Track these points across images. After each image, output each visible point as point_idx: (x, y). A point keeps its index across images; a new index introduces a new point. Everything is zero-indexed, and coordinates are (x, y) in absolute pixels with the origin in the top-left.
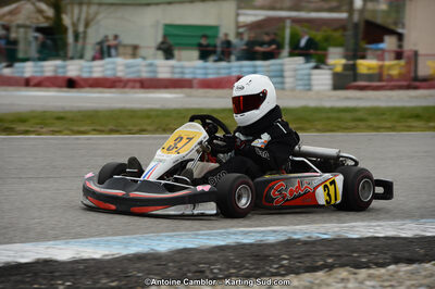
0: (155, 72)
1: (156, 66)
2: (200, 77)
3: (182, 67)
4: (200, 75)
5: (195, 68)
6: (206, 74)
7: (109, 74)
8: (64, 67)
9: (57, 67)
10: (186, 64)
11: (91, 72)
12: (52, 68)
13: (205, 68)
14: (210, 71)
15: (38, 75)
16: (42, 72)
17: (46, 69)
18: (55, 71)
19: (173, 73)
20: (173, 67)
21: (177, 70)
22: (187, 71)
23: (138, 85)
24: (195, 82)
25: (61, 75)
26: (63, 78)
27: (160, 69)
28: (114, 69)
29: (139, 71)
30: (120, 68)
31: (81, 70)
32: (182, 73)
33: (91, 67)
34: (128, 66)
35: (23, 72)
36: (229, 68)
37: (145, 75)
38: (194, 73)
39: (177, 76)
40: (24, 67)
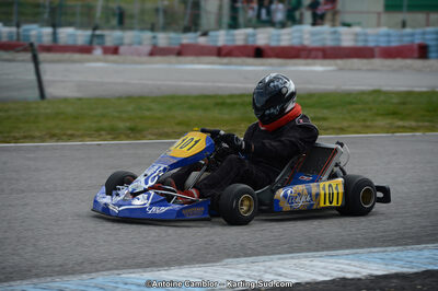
0: (339, 40)
1: (340, 34)
2: (383, 45)
3: (366, 35)
4: (383, 43)
5: (378, 35)
6: (389, 42)
7: (296, 42)
8: (254, 35)
9: (248, 35)
10: (369, 31)
11: (279, 40)
12: (242, 37)
13: (388, 35)
14: (393, 39)
15: (230, 44)
16: (234, 40)
17: (237, 37)
18: (246, 40)
19: (356, 40)
20: (357, 35)
21: (360, 38)
22: (370, 38)
23: (320, 54)
24: (376, 50)
25: (250, 43)
26: (252, 47)
27: (343, 37)
28: (301, 37)
29: (324, 39)
30: (306, 36)
31: (269, 38)
32: (366, 41)
33: (279, 35)
34: (313, 34)
35: (216, 41)
36: (412, 35)
37: (330, 43)
38: (376, 41)
39: (360, 44)
40: (217, 36)
